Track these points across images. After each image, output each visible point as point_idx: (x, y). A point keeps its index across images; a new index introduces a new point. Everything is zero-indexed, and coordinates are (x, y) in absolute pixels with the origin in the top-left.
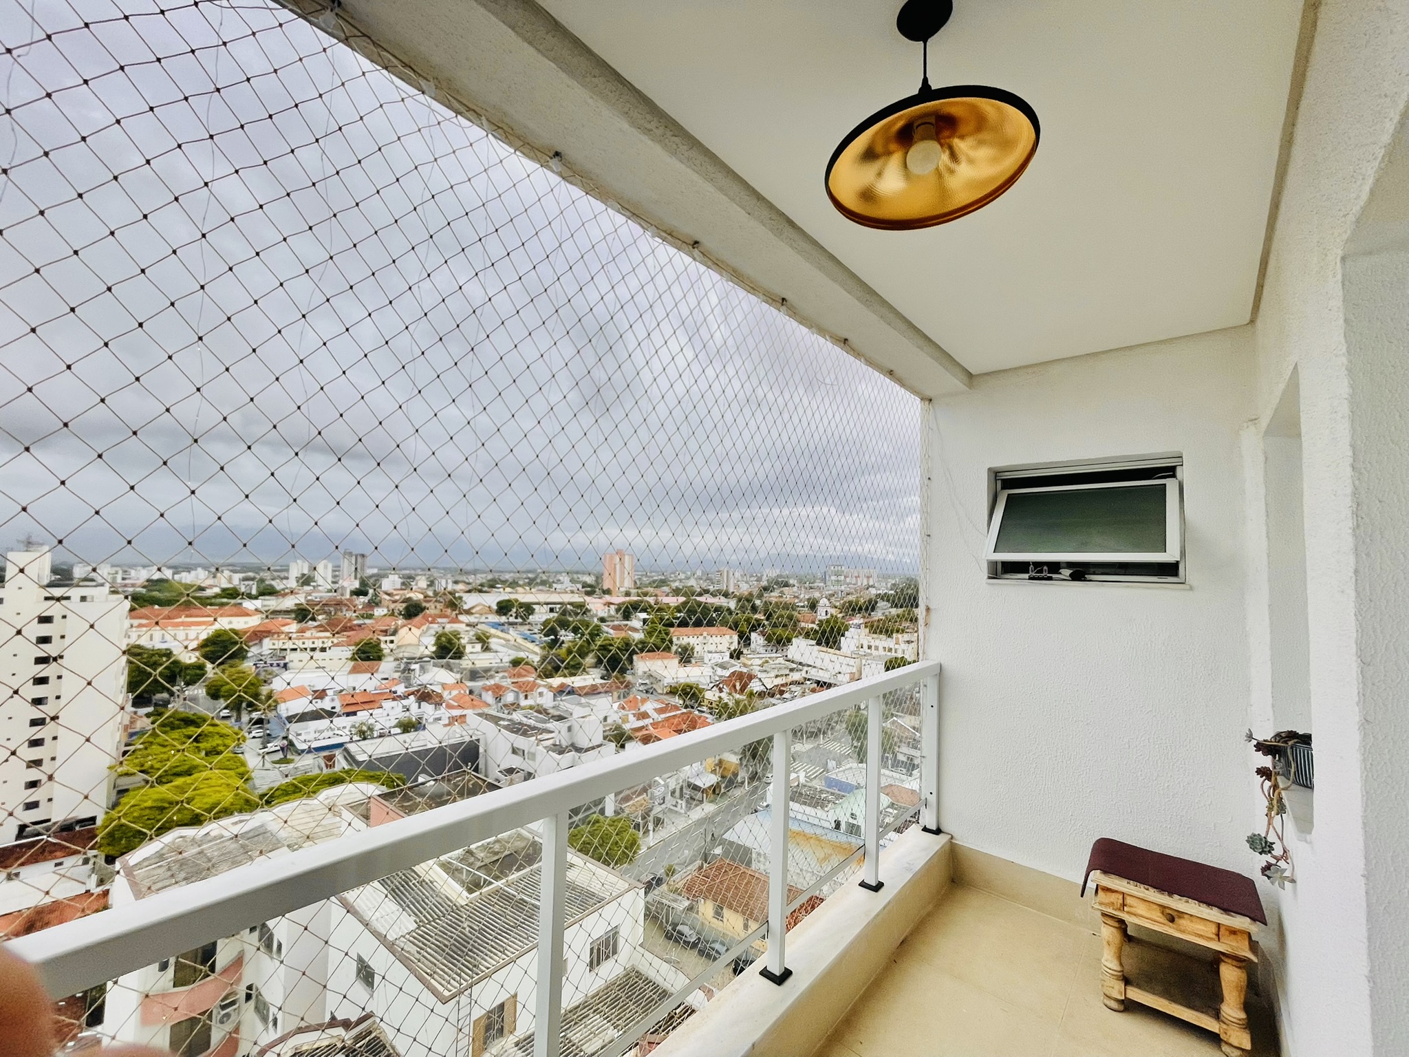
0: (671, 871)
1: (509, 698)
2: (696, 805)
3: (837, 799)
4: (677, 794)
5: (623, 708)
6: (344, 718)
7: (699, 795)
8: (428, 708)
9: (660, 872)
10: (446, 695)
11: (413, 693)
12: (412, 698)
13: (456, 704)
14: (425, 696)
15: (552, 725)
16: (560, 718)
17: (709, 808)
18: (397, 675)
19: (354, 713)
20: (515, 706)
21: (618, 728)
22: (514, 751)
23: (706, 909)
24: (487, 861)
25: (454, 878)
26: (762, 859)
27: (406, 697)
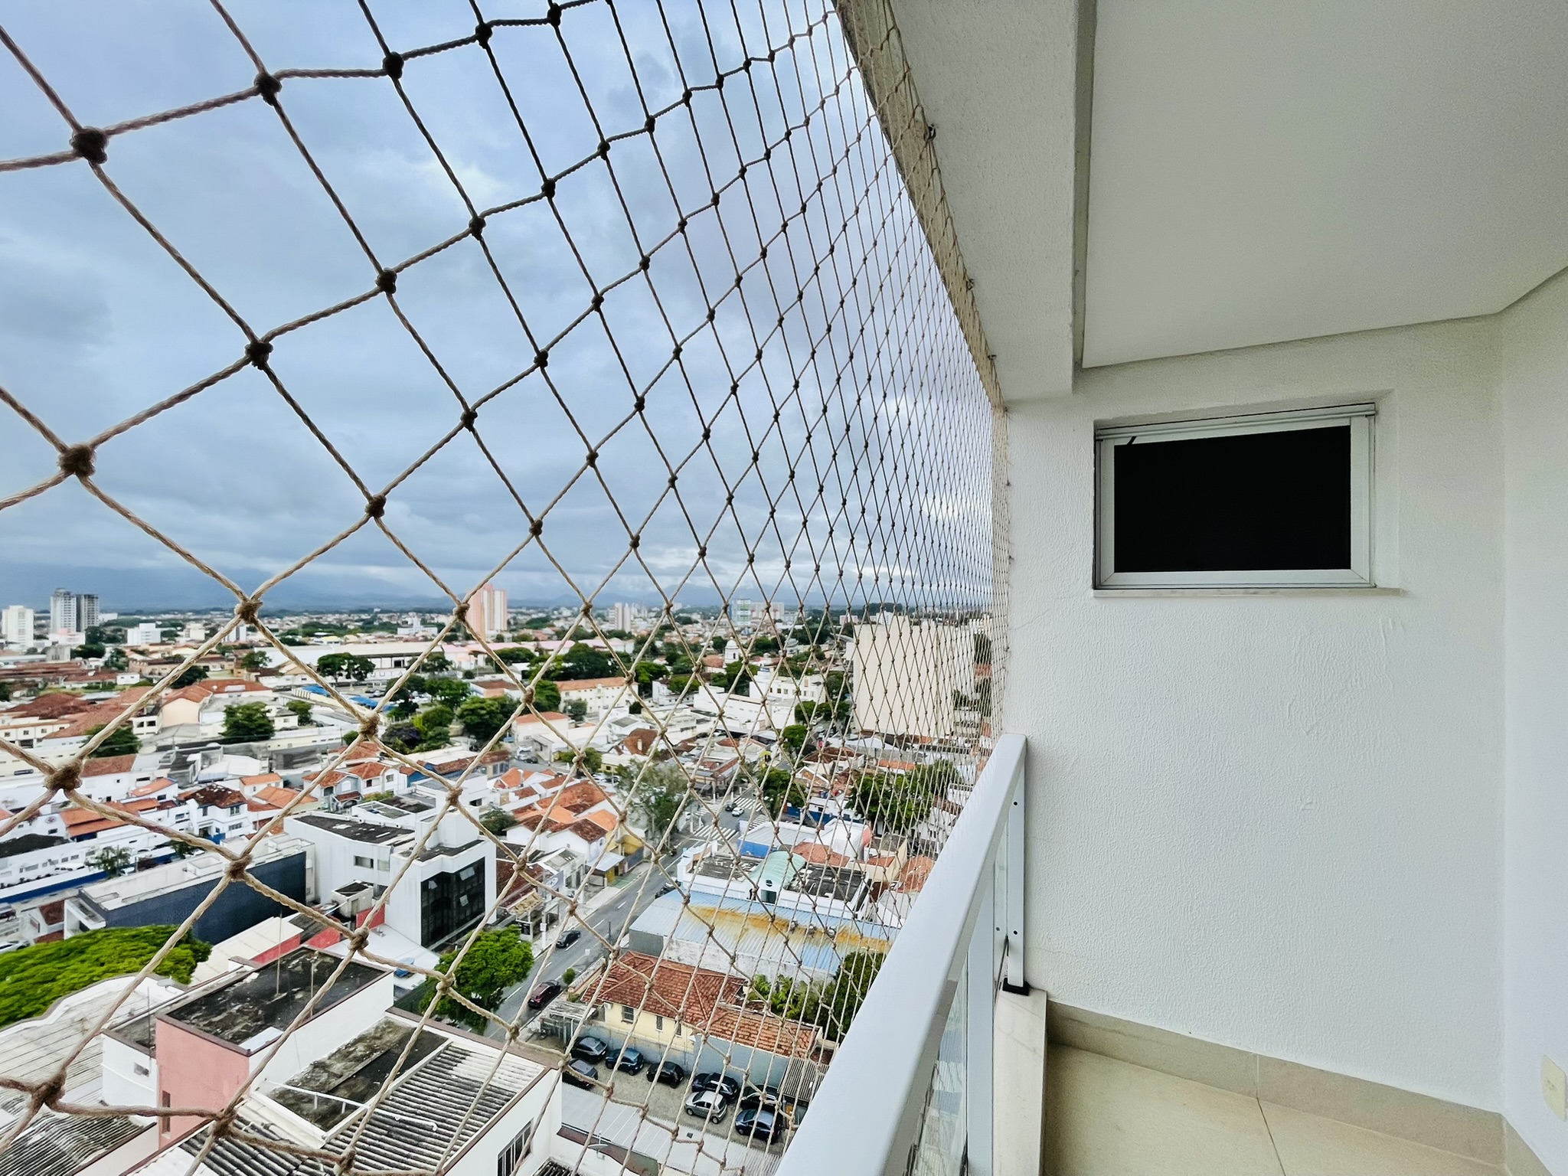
0: (570, 977)
1: (346, 787)
2: (597, 892)
3: (752, 866)
4: (574, 884)
5: (503, 787)
6: (74, 844)
7: (599, 880)
8: (219, 816)
9: (558, 978)
10: (248, 792)
11: (193, 796)
12: (192, 802)
13: (264, 803)
14: (212, 797)
15: (409, 820)
16: (419, 808)
17: (609, 893)
18: (165, 773)
19: (92, 835)
20: (353, 798)
21: (498, 812)
22: (358, 861)
23: (614, 1014)
24: (347, 1074)
25: (299, 1111)
26: (674, 946)
27: (181, 801)
